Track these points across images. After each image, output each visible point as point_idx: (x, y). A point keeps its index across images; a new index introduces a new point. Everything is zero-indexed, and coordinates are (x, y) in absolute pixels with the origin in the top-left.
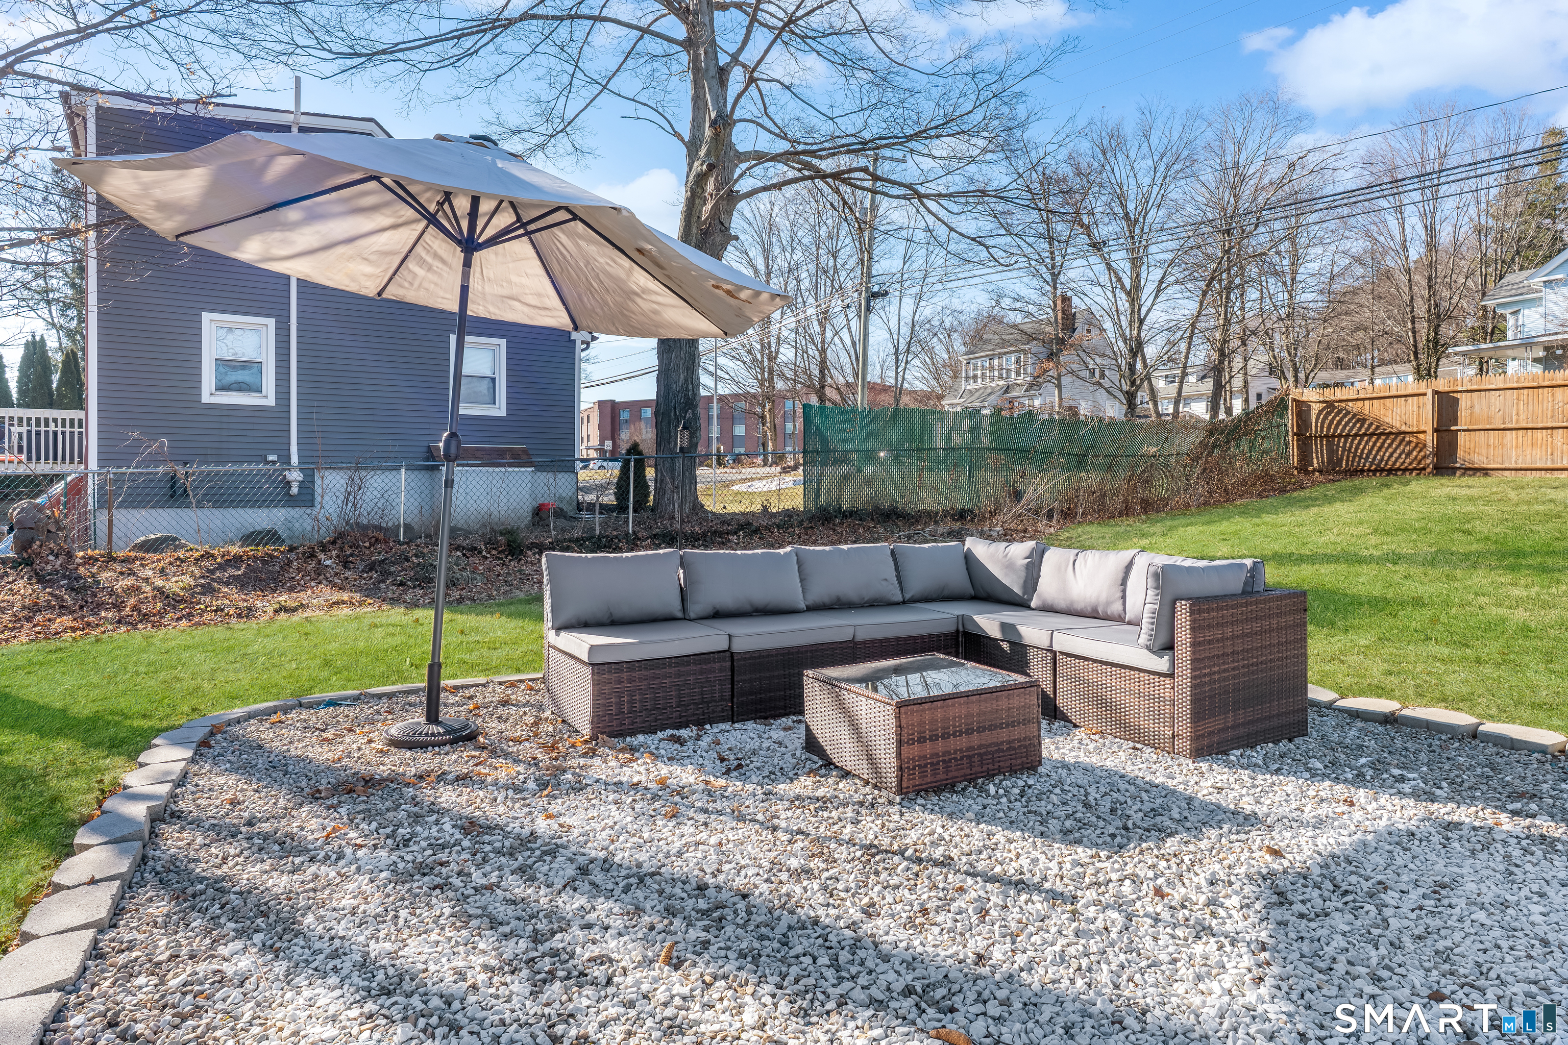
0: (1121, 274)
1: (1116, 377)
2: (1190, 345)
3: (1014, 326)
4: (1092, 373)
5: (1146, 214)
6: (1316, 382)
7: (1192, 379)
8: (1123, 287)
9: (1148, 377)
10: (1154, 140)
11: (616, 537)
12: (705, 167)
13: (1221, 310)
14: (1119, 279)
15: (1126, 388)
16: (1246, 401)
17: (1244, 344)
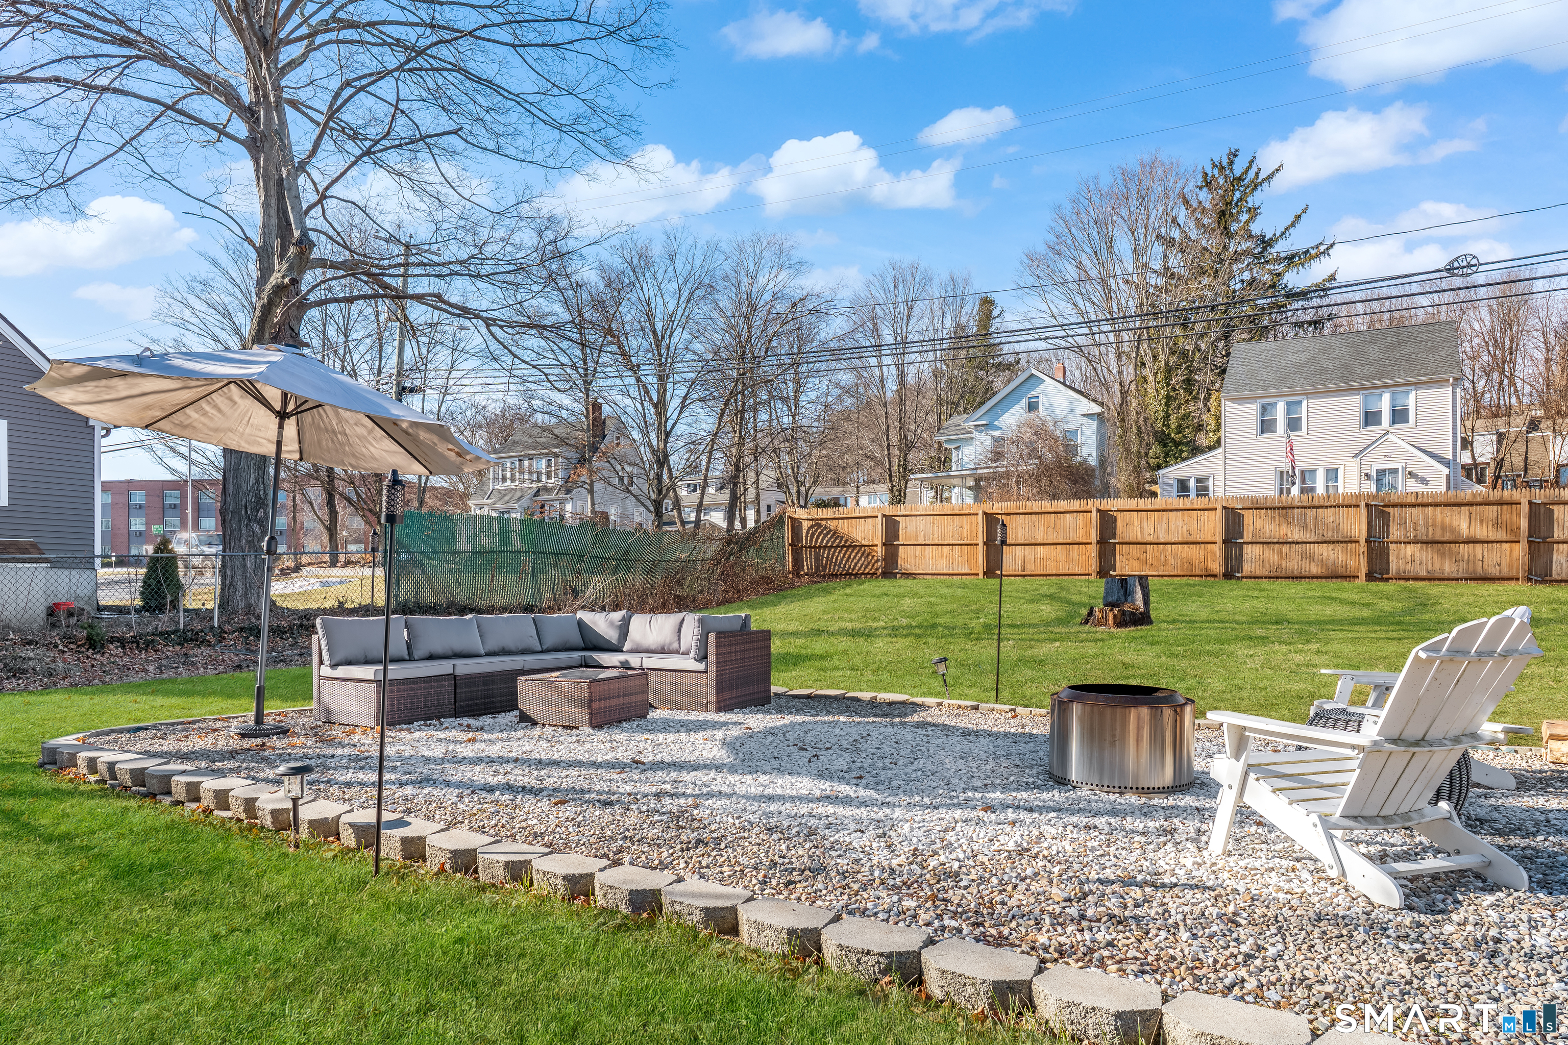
0: (649, 387)
1: (645, 488)
2: (710, 459)
3: (545, 429)
4: (621, 479)
5: (672, 332)
6: (813, 500)
7: (711, 490)
8: (651, 399)
9: (673, 487)
10: (679, 264)
11: (202, 631)
12: (286, 280)
13: (737, 428)
14: (647, 392)
15: (653, 496)
16: (758, 512)
17: (756, 460)
